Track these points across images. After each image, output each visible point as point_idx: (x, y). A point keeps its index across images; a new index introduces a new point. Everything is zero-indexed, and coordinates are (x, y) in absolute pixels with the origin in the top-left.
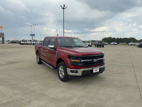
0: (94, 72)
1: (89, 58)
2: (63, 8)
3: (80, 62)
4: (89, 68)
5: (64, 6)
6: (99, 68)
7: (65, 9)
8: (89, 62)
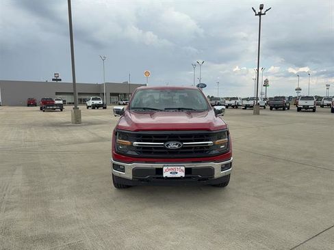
0: (166, 174)
1: (154, 139)
2: (260, 14)
3: (132, 145)
4: (154, 162)
5: (261, 8)
6: (183, 168)
7: (265, 14)
8: (155, 148)
